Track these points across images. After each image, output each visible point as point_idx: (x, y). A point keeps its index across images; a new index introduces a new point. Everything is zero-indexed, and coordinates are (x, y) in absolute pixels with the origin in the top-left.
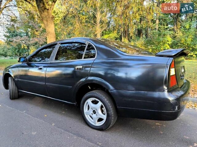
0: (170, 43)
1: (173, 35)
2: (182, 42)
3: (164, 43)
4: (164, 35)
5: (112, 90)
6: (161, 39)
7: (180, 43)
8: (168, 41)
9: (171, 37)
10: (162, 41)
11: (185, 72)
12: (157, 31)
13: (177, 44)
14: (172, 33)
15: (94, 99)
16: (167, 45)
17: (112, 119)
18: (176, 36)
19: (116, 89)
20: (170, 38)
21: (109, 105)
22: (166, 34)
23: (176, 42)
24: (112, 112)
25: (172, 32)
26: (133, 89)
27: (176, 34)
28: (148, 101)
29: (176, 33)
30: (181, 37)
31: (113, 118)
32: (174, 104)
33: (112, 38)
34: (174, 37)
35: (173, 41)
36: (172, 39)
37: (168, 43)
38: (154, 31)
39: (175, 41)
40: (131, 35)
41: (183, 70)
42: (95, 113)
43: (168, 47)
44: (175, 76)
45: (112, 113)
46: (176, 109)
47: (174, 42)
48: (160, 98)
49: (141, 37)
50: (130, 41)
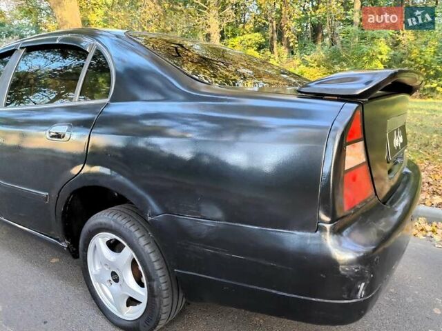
0: (385, 58)
1: (392, 39)
2: (413, 56)
3: (372, 59)
4: (373, 38)
5: (154, 214)
6: (365, 48)
7: (409, 59)
8: (381, 54)
9: (388, 44)
10: (368, 55)
11: (404, 144)
12: (355, 28)
13: (402, 60)
14: (391, 34)
15: (111, 236)
16: (377, 63)
17: (165, 303)
18: (400, 41)
19: (166, 211)
20: (386, 47)
21: (153, 259)
22: (377, 36)
23: (399, 55)
24: (162, 282)
25: (391, 32)
26: (219, 214)
27: (401, 37)
28: (263, 262)
29: (399, 33)
30: (411, 44)
31: (165, 301)
32: (351, 276)
33: (249, 43)
34: (396, 44)
35: (393, 52)
36: (390, 49)
37: (380, 57)
38: (349, 28)
39: (397, 53)
40: (286, 36)
41: (397, 141)
42: (117, 280)
43: (381, 66)
44: (366, 167)
45: (164, 286)
46: (361, 292)
47: (394, 55)
48: (306, 254)
49: (320, 43)
50: (292, 53)
